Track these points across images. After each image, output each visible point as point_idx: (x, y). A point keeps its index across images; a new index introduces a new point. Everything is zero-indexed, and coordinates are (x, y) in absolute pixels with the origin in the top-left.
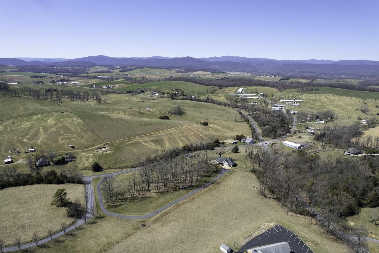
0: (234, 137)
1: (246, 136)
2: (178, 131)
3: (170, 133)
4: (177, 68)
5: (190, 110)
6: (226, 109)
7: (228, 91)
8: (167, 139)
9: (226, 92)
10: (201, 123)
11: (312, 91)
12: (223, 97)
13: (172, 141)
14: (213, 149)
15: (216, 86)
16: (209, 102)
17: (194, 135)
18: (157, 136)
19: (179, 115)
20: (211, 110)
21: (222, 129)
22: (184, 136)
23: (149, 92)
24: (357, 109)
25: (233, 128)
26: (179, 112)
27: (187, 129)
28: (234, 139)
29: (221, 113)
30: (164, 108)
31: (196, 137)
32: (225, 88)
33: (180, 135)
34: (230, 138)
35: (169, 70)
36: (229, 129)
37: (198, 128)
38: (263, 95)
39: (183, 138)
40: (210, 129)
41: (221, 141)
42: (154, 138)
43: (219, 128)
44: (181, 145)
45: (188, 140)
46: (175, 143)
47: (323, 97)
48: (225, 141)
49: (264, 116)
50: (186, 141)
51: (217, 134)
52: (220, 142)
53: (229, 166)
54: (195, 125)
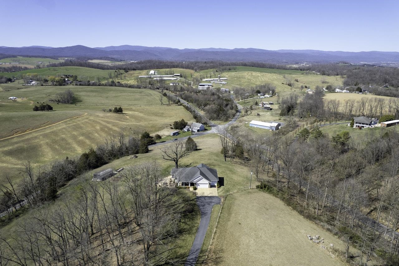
0: (171, 125)
1: (188, 122)
2: (69, 127)
3: (52, 132)
4: (66, 57)
5: (89, 96)
6: (143, 91)
7: (137, 74)
8: (47, 144)
9: (135, 75)
10: (110, 111)
11: (230, 70)
12: (133, 80)
13: (59, 145)
14: (147, 151)
15: (120, 69)
16: (116, 86)
17: (102, 130)
18: (23, 141)
19: (72, 103)
20: (122, 94)
21: (146, 117)
22: (83, 135)
23: (22, 81)
24: (283, 83)
25: (162, 113)
26: (72, 100)
27: (87, 120)
28: (172, 128)
29: (138, 96)
30: (44, 96)
31: (106, 132)
32: (133, 71)
33: (75, 133)
34: (164, 128)
35: (54, 59)
36: (156, 114)
37: (108, 117)
38: (181, 76)
39: (81, 138)
40: (128, 117)
41: (153, 135)
42: (16, 146)
43: (141, 115)
44: (80, 151)
45: (92, 139)
46: (65, 149)
47: (246, 74)
48: (160, 133)
49: (196, 95)
50: (88, 142)
51: (142, 123)
52: (151, 135)
53: (212, 186)
54: (101, 114)
